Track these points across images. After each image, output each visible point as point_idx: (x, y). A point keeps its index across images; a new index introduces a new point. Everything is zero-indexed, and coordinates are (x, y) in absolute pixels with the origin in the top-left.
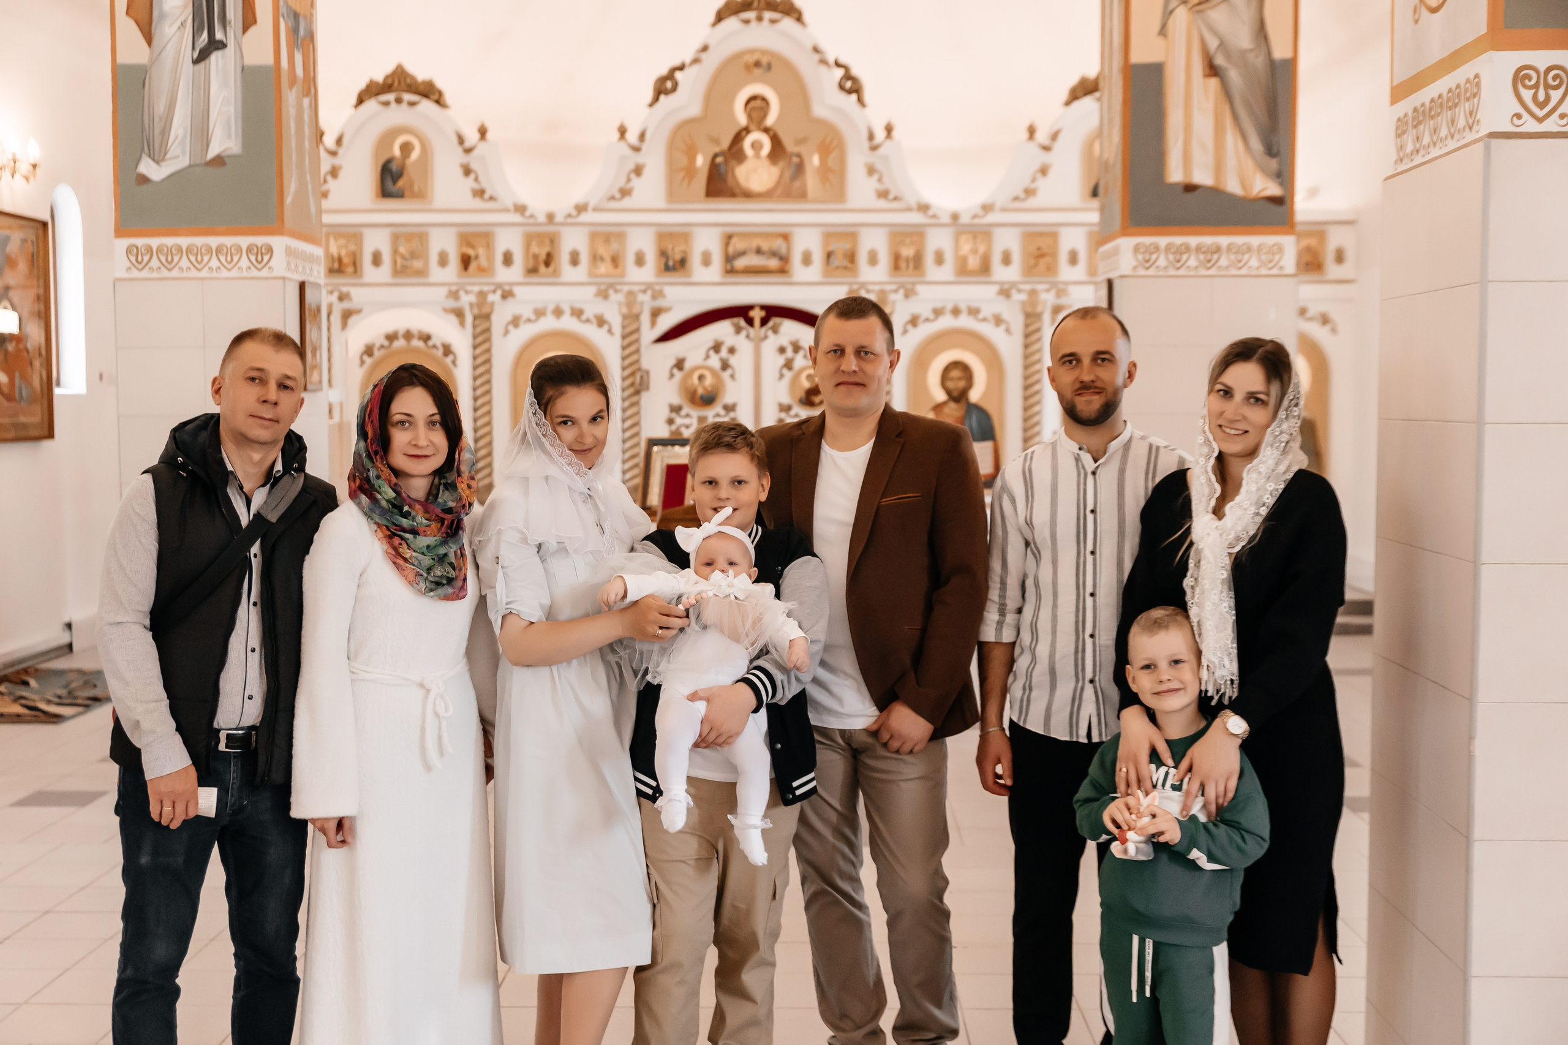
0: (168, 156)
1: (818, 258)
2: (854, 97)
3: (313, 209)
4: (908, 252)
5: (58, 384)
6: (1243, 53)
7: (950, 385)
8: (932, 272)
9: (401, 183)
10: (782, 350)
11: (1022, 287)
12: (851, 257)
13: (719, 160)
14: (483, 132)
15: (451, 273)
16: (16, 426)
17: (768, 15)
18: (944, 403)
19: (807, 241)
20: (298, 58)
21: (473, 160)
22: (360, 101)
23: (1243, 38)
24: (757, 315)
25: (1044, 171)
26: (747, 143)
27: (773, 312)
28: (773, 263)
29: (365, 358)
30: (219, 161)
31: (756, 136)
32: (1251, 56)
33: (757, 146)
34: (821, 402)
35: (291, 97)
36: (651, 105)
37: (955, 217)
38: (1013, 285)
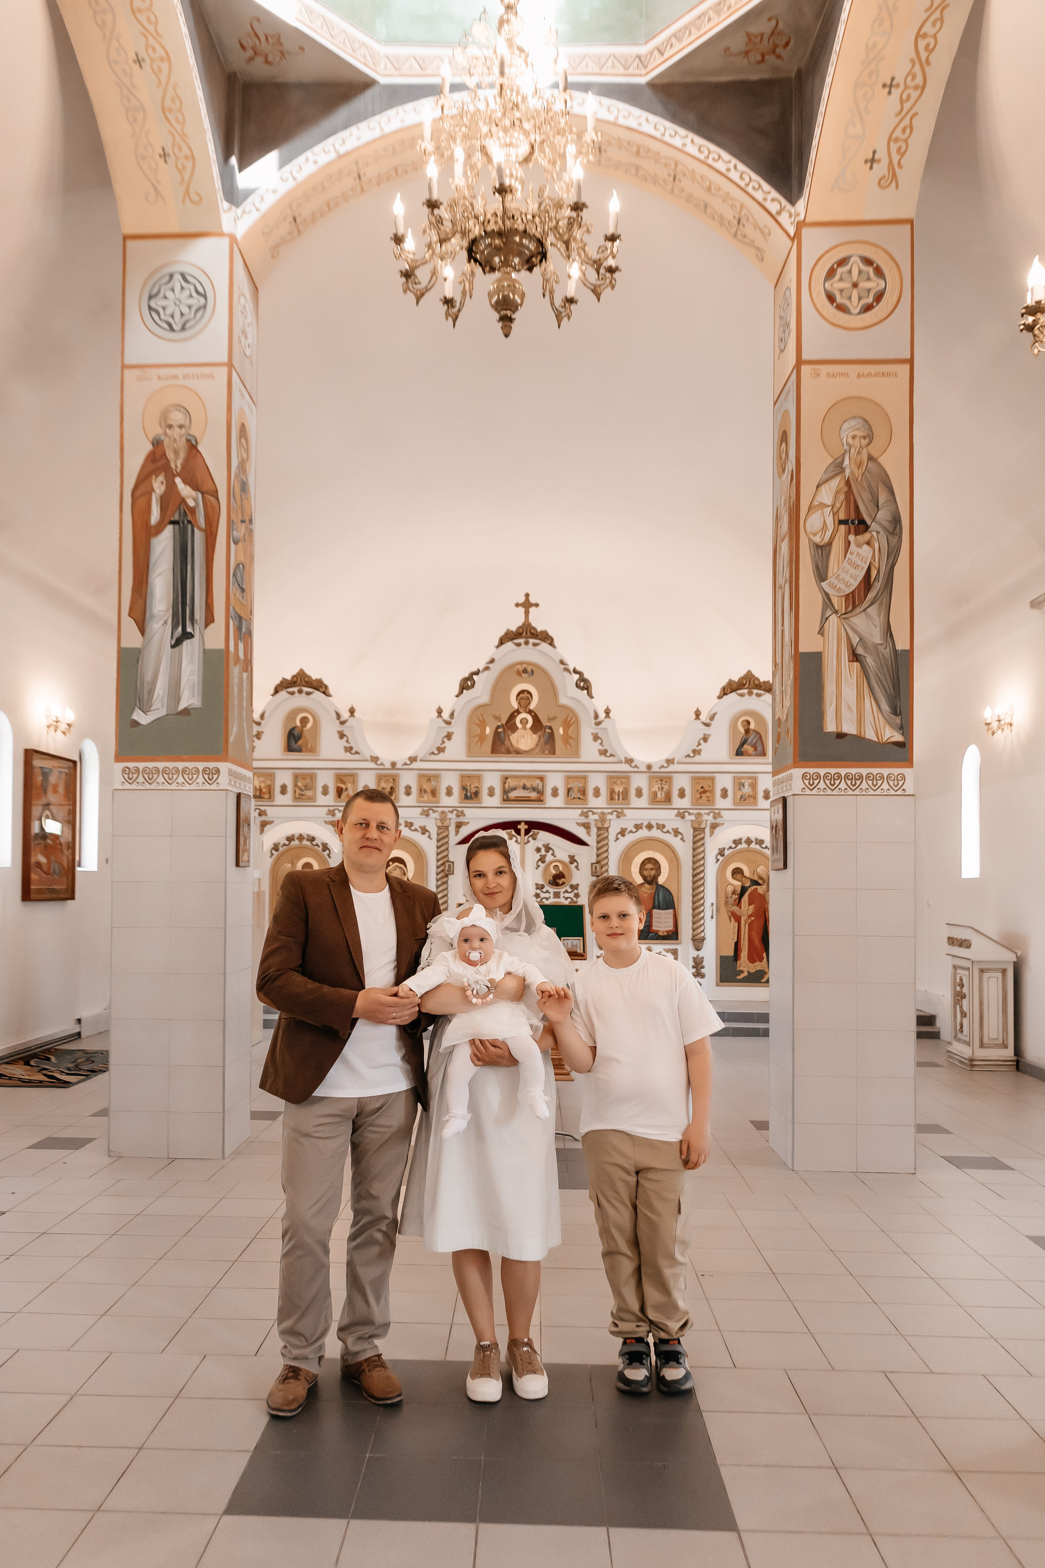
0: (152, 709)
1: (562, 792)
2: (585, 692)
3: (247, 746)
4: (619, 789)
5: (79, 866)
6: (876, 646)
7: (646, 873)
8: (635, 801)
9: (300, 742)
10: (538, 850)
11: (691, 811)
12: (583, 792)
13: (500, 730)
14: (352, 711)
15: (330, 799)
16: (51, 891)
17: (531, 641)
18: (642, 884)
19: (555, 781)
20: (241, 646)
21: (345, 729)
22: (276, 691)
23: (876, 636)
24: (523, 827)
25: (705, 739)
26: (518, 720)
27: (534, 826)
28: (534, 795)
29: (274, 852)
30: (186, 712)
31: (523, 715)
32: (881, 648)
33: (524, 722)
34: (563, 883)
35: (235, 671)
36: (457, 696)
37: (649, 767)
38: (686, 810)
